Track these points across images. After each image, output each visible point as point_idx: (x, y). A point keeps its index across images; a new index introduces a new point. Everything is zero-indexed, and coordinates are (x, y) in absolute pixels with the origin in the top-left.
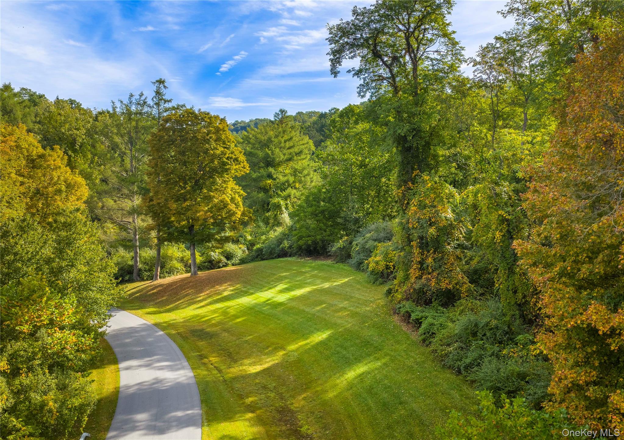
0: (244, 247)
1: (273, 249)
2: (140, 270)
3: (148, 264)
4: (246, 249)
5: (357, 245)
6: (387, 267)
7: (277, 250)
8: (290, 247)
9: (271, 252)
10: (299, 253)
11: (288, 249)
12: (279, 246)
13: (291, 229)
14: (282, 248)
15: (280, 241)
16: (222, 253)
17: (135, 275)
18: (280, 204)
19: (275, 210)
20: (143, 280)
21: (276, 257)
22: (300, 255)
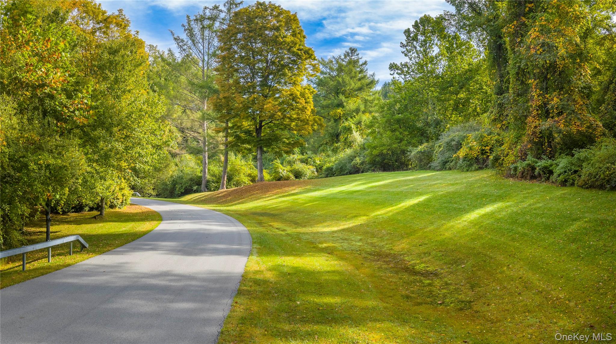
0: (313, 168)
1: (345, 165)
2: (208, 181)
3: (216, 177)
4: (315, 170)
5: (440, 147)
6: (483, 152)
7: (348, 166)
8: (362, 163)
9: (341, 168)
10: (373, 168)
11: (360, 165)
12: (350, 162)
13: (363, 148)
14: (354, 165)
15: (351, 158)
16: (291, 171)
17: (203, 186)
18: (351, 127)
19: (345, 133)
20: (210, 191)
21: (347, 174)
22: (374, 171)
